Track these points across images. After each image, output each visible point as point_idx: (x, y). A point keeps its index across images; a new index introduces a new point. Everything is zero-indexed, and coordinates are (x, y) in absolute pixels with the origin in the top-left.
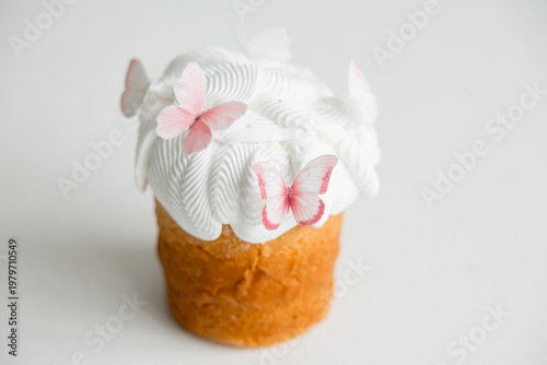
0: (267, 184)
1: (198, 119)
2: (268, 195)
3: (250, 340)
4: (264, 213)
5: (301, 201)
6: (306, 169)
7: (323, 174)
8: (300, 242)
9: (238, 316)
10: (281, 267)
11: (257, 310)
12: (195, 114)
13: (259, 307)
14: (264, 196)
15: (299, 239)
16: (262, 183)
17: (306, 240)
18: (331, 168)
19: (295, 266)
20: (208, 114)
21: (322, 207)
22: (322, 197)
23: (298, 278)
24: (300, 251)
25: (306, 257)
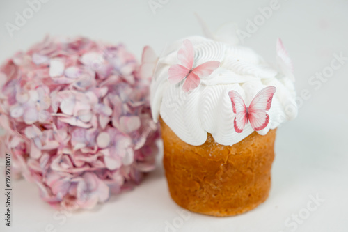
0: (236, 104)
1: (190, 72)
2: (237, 111)
3: (223, 211)
4: (235, 122)
5: (255, 115)
6: (258, 96)
7: (268, 98)
8: (252, 145)
9: (215, 195)
10: (242, 162)
11: (228, 190)
12: (189, 69)
13: (229, 188)
14: (235, 111)
15: (252, 143)
16: (233, 104)
17: (256, 144)
18: (272, 94)
19: (250, 162)
20: (197, 69)
21: (268, 118)
22: (268, 112)
23: (251, 170)
24: (252, 151)
25: (256, 156)
